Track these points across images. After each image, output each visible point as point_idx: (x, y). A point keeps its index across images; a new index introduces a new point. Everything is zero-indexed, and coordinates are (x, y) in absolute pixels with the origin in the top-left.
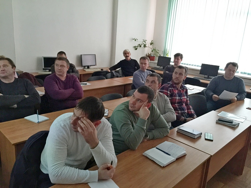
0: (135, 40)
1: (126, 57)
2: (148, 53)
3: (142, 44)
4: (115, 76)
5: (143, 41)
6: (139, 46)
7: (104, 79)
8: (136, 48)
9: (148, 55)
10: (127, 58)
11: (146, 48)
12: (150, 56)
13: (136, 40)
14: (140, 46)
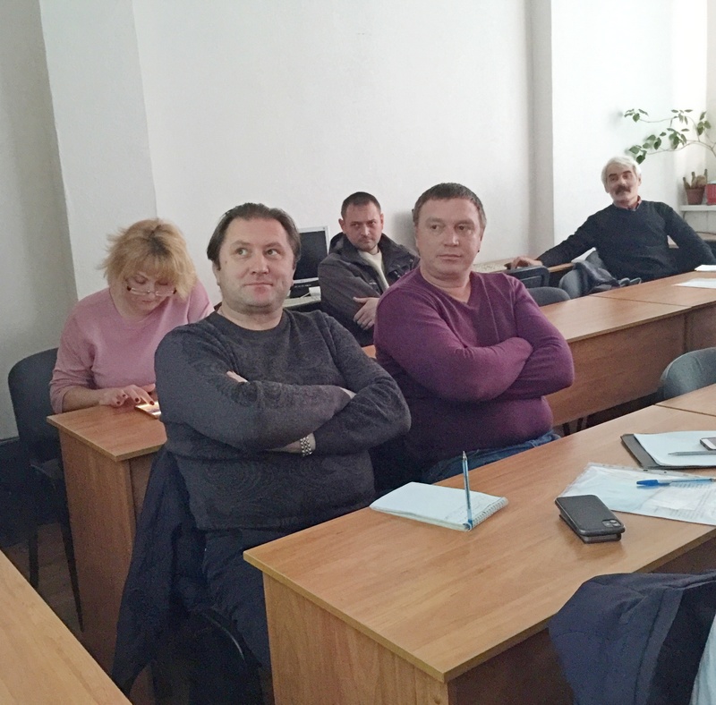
0: (636, 118)
1: (619, 190)
2: (693, 174)
3: (663, 134)
4: (601, 283)
5: (677, 114)
6: (649, 142)
7: (563, 300)
8: (640, 153)
9: (690, 181)
10: (620, 198)
11: (682, 150)
12: (702, 182)
13: (641, 114)
14: (657, 145)
